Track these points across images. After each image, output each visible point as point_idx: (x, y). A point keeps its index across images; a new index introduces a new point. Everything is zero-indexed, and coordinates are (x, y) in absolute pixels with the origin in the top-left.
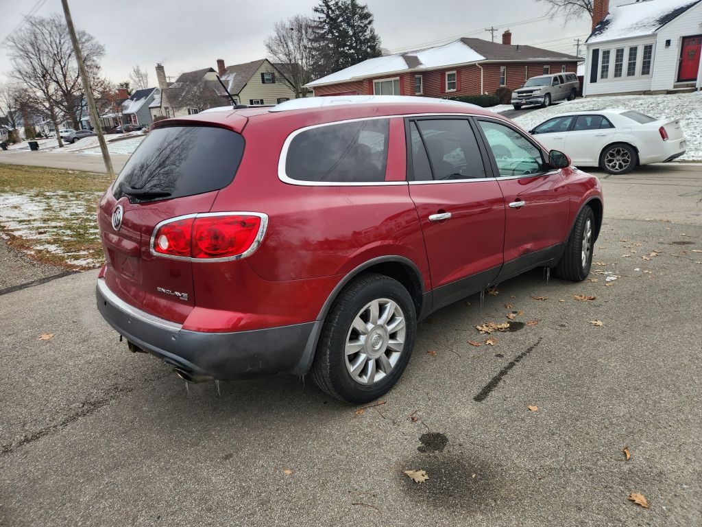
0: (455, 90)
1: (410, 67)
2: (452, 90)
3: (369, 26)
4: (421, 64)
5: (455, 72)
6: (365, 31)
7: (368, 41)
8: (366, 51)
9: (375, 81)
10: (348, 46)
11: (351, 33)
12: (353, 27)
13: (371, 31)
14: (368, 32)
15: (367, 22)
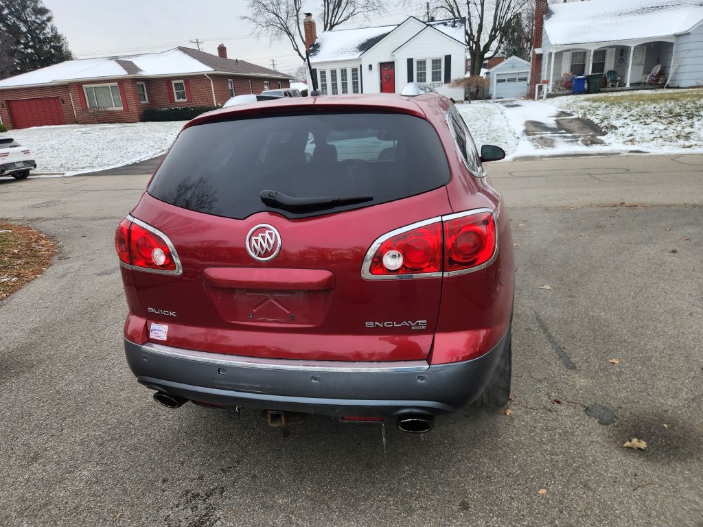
0: (185, 100)
1: (129, 73)
2: (181, 100)
3: (48, 23)
4: (140, 70)
5: (182, 81)
6: (44, 29)
7: (51, 40)
8: (50, 52)
9: (85, 86)
10: (23, 44)
11: (24, 29)
12: (25, 22)
13: (52, 30)
14: (47, 30)
15: (45, 18)
